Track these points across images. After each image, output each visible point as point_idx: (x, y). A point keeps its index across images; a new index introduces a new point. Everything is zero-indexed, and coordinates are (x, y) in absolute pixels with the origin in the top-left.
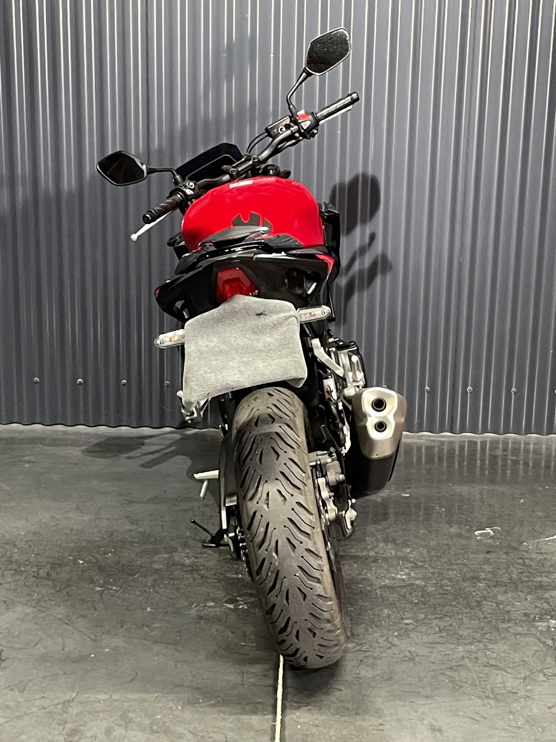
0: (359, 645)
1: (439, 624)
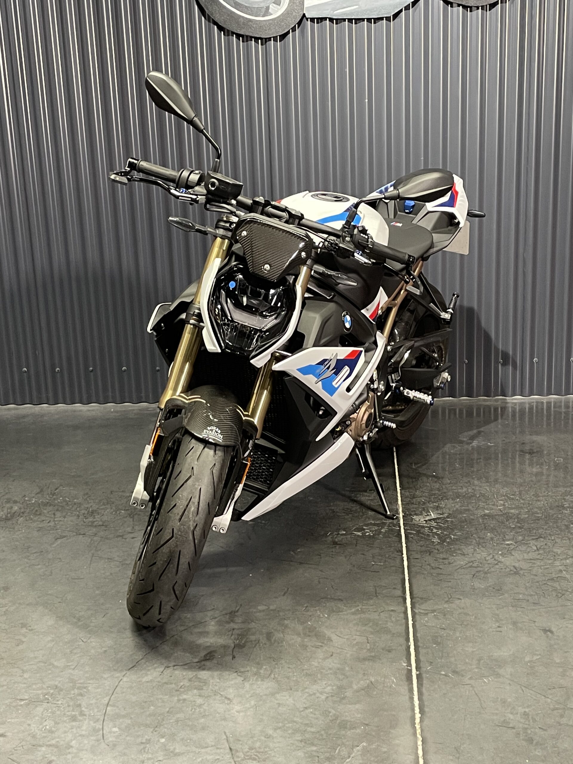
0: (469, 562)
1: (536, 544)
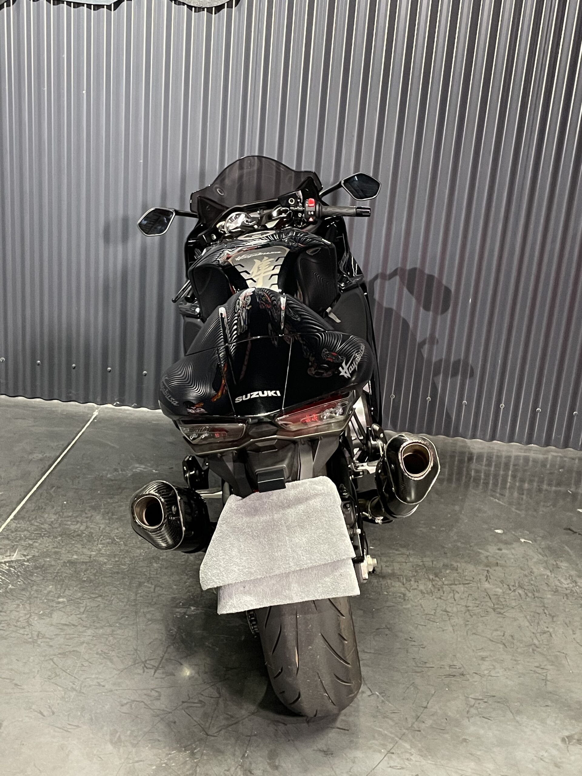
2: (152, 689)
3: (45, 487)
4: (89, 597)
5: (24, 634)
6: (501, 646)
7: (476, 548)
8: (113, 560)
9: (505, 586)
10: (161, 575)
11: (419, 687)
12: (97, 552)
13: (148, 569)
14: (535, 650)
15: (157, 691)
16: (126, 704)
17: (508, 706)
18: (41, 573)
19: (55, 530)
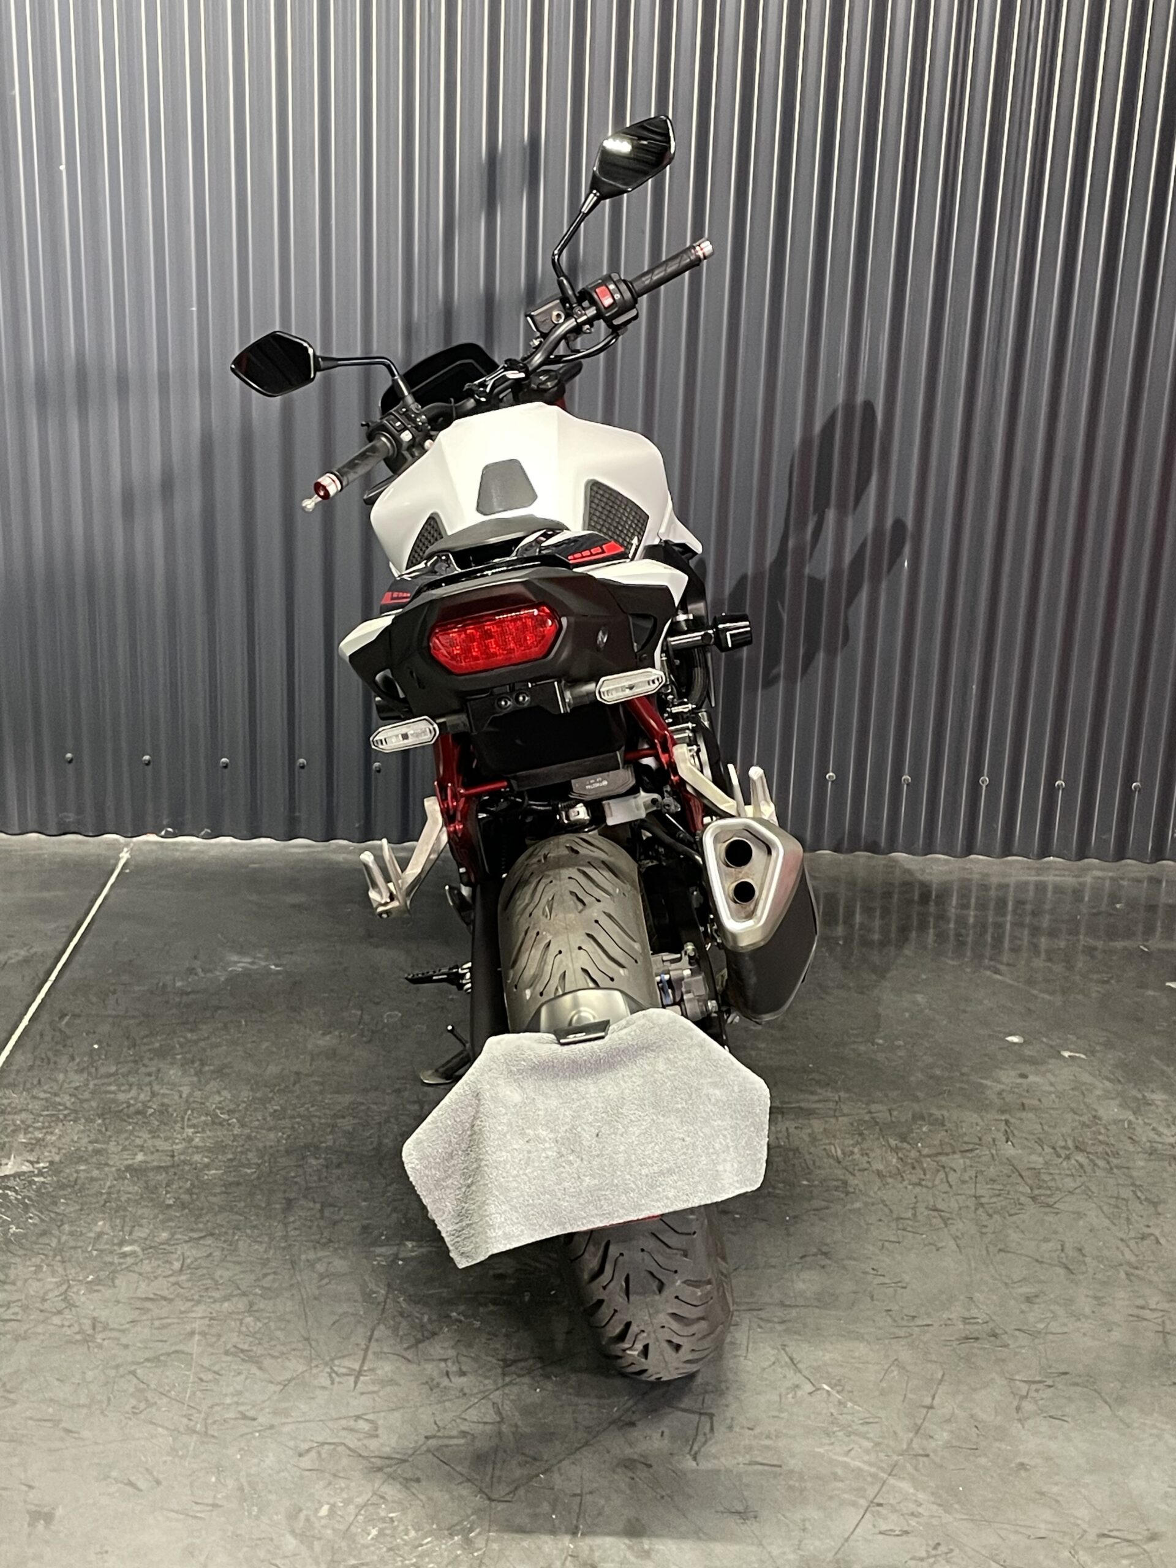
2: (358, 1417)
3: (45, 1017)
4: (187, 1238)
5: (63, 1326)
6: (1061, 1271)
7: (974, 1078)
8: (220, 1157)
9: (1048, 1150)
10: (331, 1183)
11: (909, 1368)
12: (184, 1144)
13: (301, 1171)
14: (1133, 1274)
15: (367, 1420)
16: (308, 1451)
17: (1095, 1390)
18: (73, 1196)
19: (85, 1106)
